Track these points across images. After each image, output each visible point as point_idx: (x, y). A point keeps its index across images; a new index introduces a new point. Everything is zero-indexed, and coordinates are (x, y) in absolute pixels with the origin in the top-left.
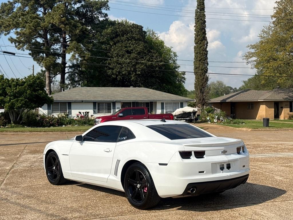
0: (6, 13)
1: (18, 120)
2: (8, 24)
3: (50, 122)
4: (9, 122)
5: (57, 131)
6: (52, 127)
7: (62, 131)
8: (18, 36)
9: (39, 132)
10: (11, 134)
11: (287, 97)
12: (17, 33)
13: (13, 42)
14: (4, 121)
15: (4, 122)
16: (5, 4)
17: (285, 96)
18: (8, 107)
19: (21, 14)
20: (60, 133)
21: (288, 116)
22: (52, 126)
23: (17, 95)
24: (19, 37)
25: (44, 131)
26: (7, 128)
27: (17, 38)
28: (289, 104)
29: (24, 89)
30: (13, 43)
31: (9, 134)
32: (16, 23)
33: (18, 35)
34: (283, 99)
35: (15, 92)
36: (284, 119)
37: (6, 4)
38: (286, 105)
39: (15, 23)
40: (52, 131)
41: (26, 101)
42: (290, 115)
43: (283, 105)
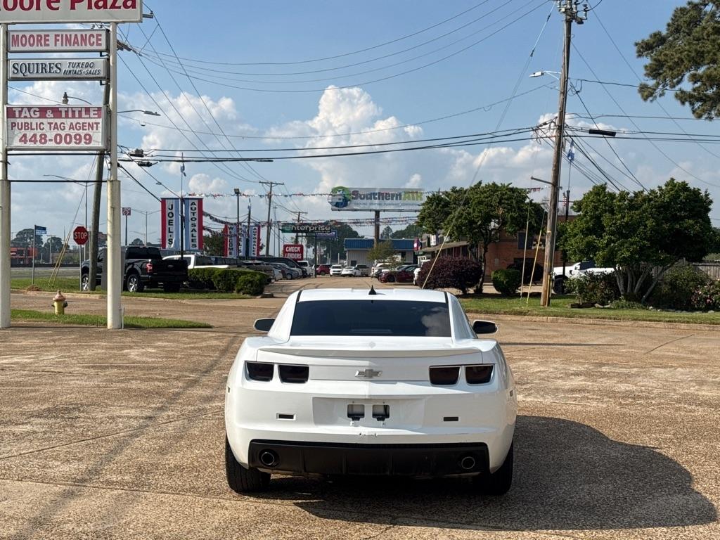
0: (684, 32)
1: (635, 291)
2: (679, 58)
3: (706, 298)
4: (617, 296)
5: (701, 323)
6: (712, 311)
7: (714, 324)
8: (697, 85)
9: (655, 321)
10: (589, 323)
12: (695, 78)
13: (686, 100)
14: (607, 291)
15: (606, 294)
16: (682, 10)
18: (601, 259)
19: (713, 29)
20: (708, 329)
22: (713, 309)
23: (624, 232)
24: (700, 87)
25: (667, 319)
26: (608, 308)
27: (694, 90)
29: (640, 218)
30: (687, 104)
31: (585, 322)
32: (697, 54)
33: (695, 82)
35: (620, 224)
37: (685, 9)
39: (693, 54)
40: (688, 322)
41: (644, 245)
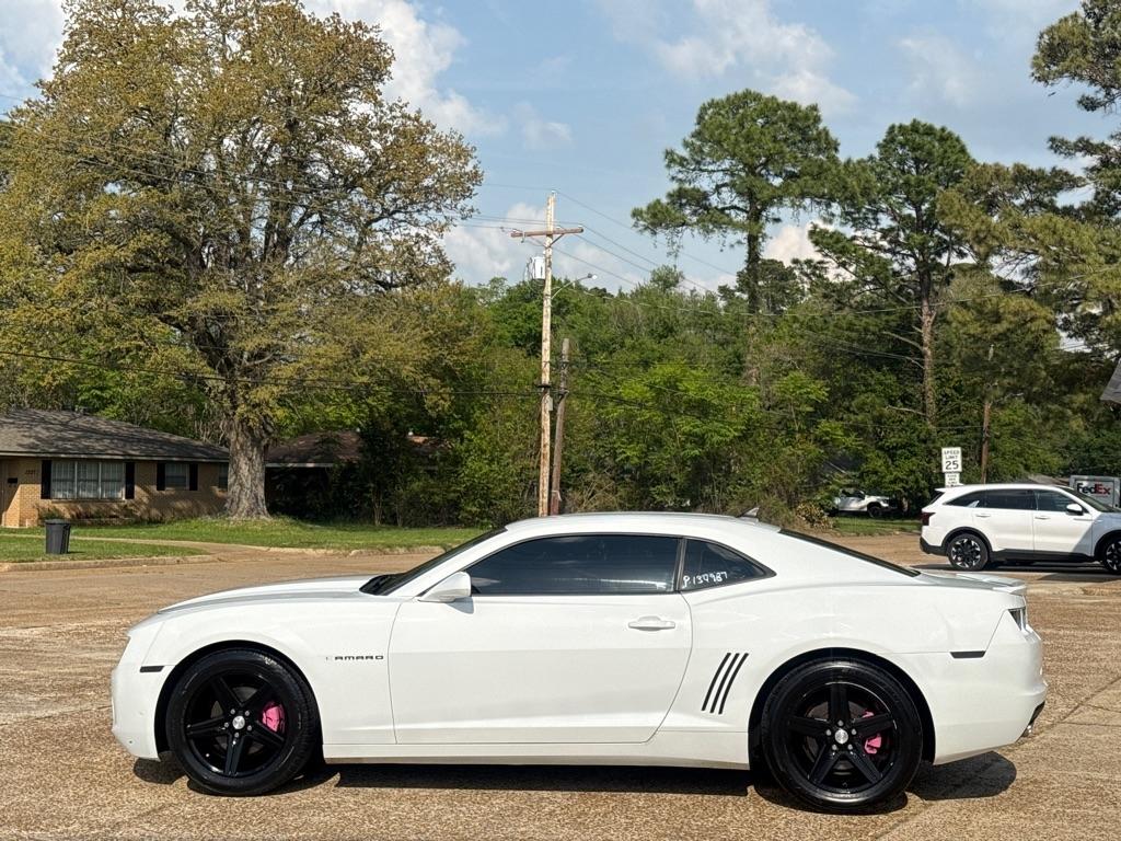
11: (32, 440)
17: (24, 436)
21: (36, 512)
28: (39, 467)
34: (21, 449)
36: (20, 525)
38: (32, 472)
42: (43, 508)
43: (20, 473)
